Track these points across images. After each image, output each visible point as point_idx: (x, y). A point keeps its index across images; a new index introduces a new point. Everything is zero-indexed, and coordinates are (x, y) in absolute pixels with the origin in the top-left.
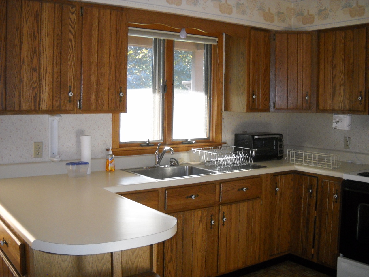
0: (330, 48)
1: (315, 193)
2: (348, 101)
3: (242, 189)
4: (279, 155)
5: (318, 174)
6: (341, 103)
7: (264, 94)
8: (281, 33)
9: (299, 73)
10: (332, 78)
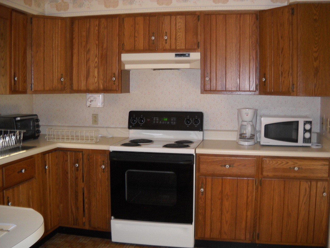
0: (84, 34)
1: (81, 167)
2: (102, 82)
3: (21, 171)
4: (36, 135)
5: (83, 149)
6: (96, 83)
7: (23, 76)
8: (38, 17)
9: (54, 56)
10: (85, 61)
